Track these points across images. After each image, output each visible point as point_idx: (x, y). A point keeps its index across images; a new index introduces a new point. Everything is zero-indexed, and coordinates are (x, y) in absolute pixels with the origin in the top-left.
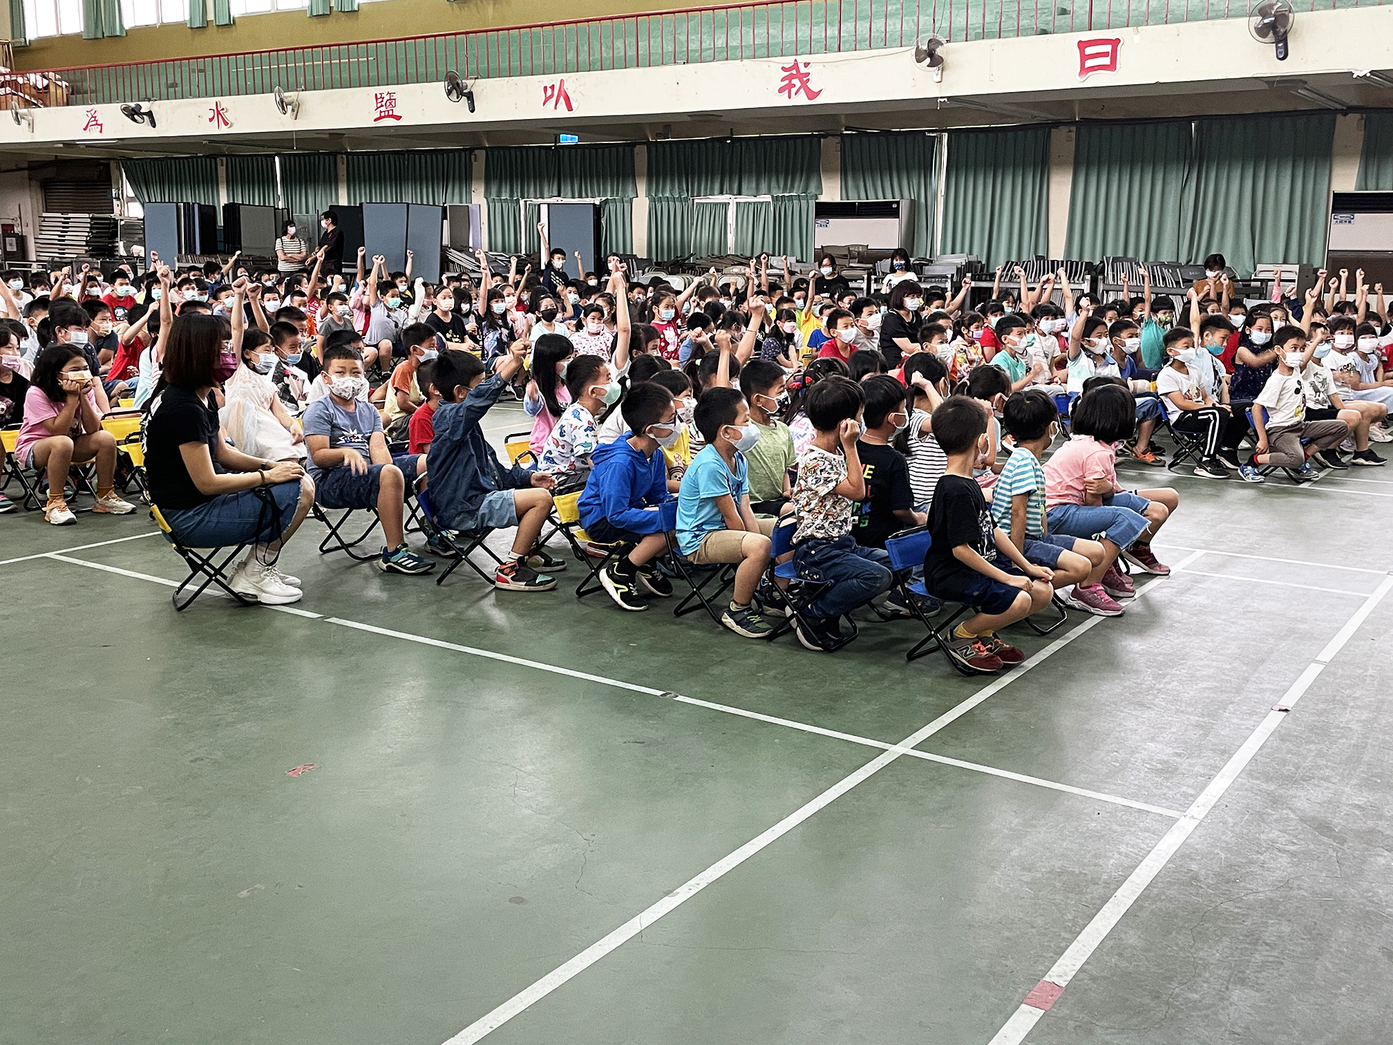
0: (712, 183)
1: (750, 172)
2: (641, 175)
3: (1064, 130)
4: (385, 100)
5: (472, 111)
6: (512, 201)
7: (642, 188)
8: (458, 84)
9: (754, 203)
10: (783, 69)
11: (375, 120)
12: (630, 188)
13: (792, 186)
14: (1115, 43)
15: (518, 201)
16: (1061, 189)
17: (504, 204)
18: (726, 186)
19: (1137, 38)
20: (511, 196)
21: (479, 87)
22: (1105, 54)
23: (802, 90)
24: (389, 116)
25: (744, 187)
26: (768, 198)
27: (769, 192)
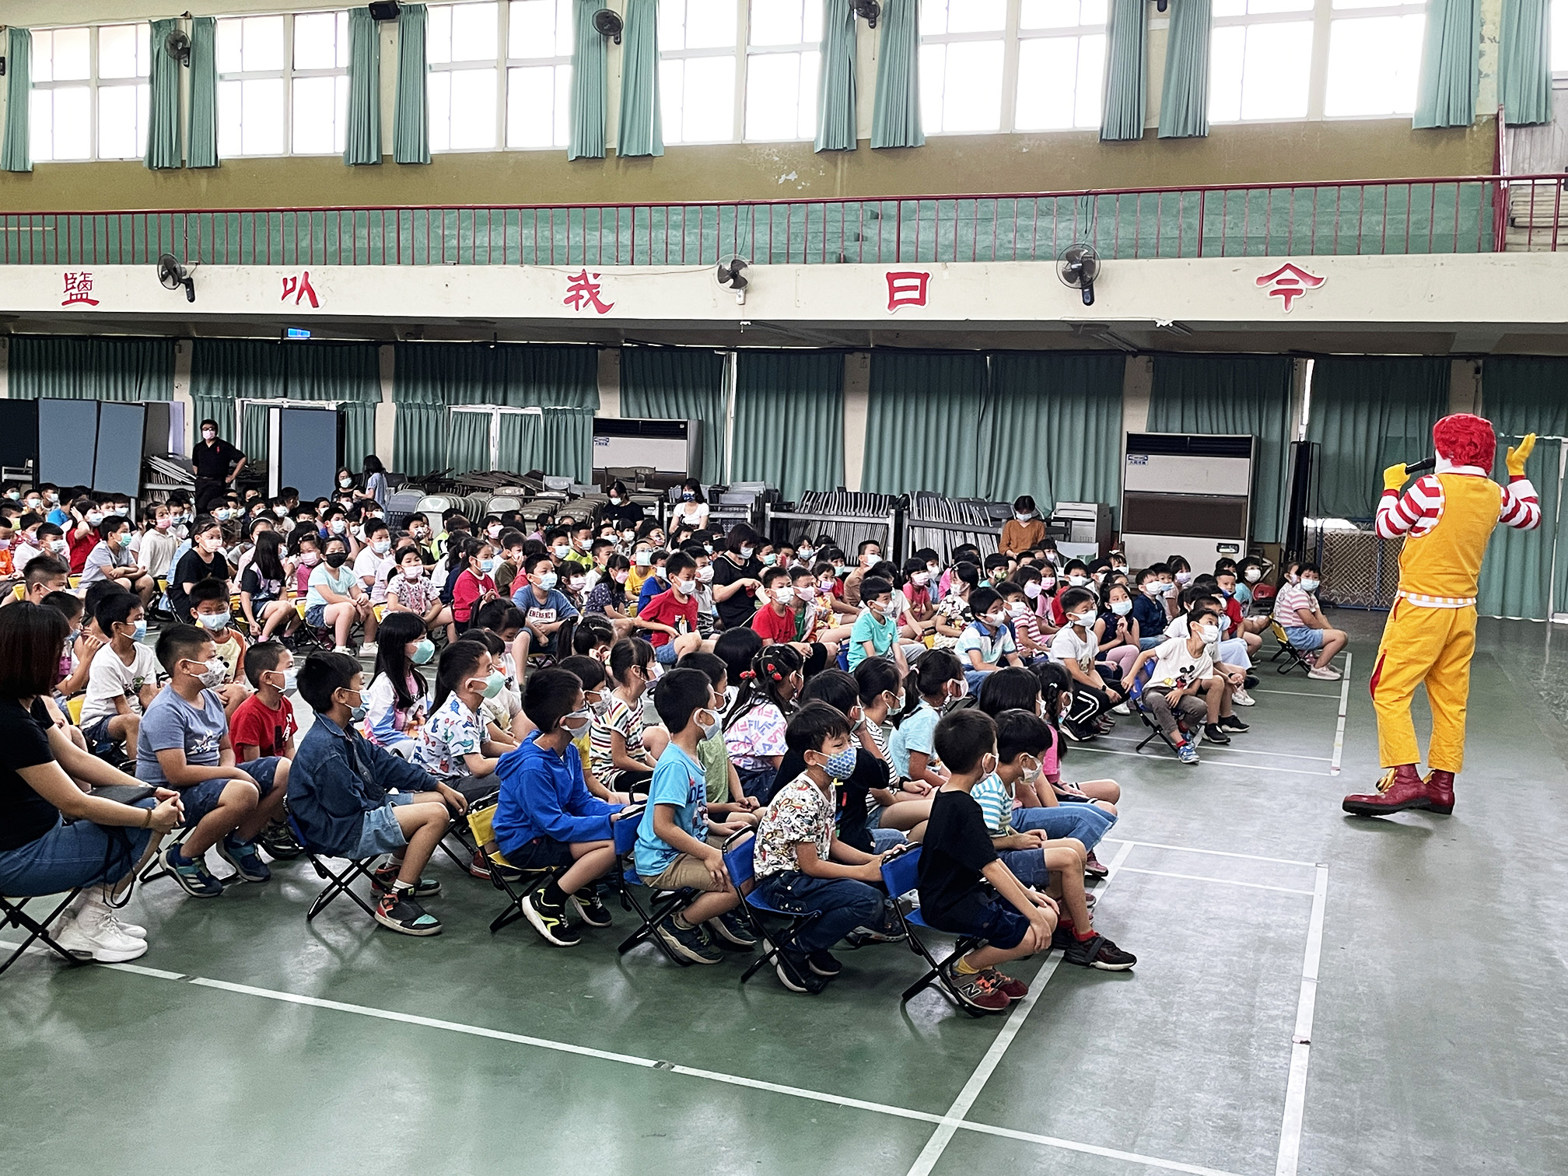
0: (473, 391)
1: (517, 381)
2: (387, 378)
3: (858, 355)
4: (77, 282)
5: (192, 300)
6: (225, 399)
7: (388, 392)
8: (175, 269)
9: (522, 415)
10: (570, 278)
11: (64, 304)
12: (373, 392)
13: (566, 399)
14: (924, 277)
15: (233, 401)
16: (856, 417)
17: (215, 403)
18: (489, 394)
19: (946, 273)
20: (225, 393)
21: (204, 275)
22: (914, 288)
23: (591, 302)
24: (82, 300)
25: (510, 397)
26: (538, 411)
27: (539, 404)
